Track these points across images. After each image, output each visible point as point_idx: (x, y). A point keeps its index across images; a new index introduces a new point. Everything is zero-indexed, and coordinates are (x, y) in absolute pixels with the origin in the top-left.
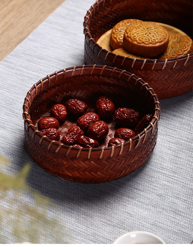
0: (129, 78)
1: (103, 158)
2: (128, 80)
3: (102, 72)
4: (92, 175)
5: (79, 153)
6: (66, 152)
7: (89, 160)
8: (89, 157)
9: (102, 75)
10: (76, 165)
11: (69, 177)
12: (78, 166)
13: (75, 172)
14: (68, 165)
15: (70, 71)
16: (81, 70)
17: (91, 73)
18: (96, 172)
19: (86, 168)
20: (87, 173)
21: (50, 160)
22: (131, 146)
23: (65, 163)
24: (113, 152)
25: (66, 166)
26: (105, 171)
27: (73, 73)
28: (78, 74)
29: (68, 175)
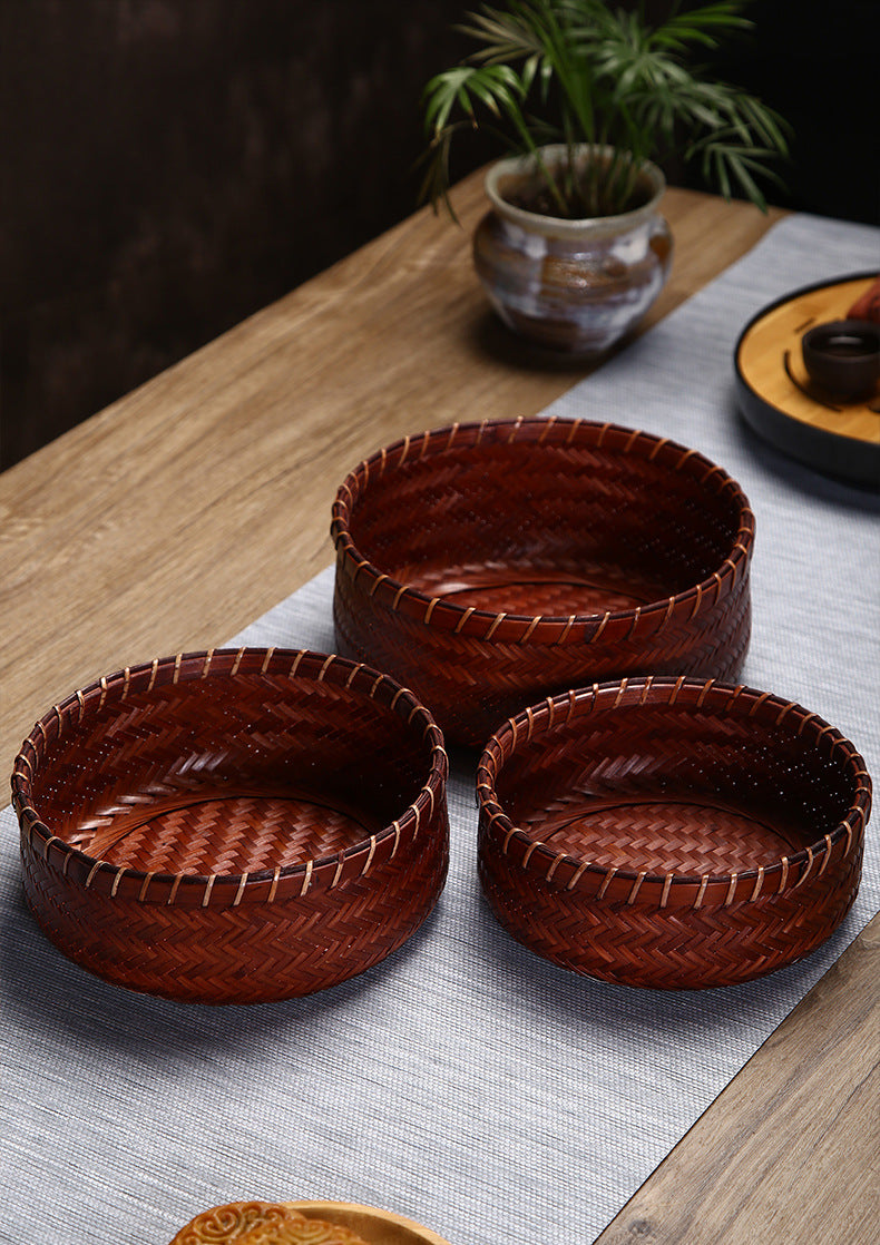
0: (782, 715)
1: (703, 907)
2: (778, 722)
3: (702, 698)
4: (671, 958)
5: (637, 887)
6: (600, 887)
7: (664, 912)
8: (664, 903)
9: (703, 710)
10: (626, 928)
11: (605, 966)
12: (633, 929)
13: (623, 949)
14: (604, 928)
15: (610, 692)
16: (642, 689)
17: (672, 702)
18: (681, 951)
19: (657, 938)
20: (656, 951)
21: (552, 915)
22: (785, 878)
23: (595, 920)
24: (733, 890)
25: (597, 932)
26: (709, 949)
27: (619, 699)
28: (633, 702)
29: (601, 958)
